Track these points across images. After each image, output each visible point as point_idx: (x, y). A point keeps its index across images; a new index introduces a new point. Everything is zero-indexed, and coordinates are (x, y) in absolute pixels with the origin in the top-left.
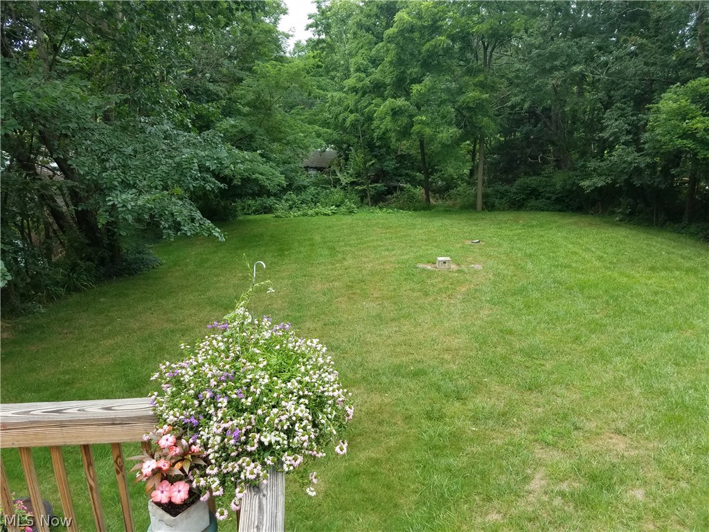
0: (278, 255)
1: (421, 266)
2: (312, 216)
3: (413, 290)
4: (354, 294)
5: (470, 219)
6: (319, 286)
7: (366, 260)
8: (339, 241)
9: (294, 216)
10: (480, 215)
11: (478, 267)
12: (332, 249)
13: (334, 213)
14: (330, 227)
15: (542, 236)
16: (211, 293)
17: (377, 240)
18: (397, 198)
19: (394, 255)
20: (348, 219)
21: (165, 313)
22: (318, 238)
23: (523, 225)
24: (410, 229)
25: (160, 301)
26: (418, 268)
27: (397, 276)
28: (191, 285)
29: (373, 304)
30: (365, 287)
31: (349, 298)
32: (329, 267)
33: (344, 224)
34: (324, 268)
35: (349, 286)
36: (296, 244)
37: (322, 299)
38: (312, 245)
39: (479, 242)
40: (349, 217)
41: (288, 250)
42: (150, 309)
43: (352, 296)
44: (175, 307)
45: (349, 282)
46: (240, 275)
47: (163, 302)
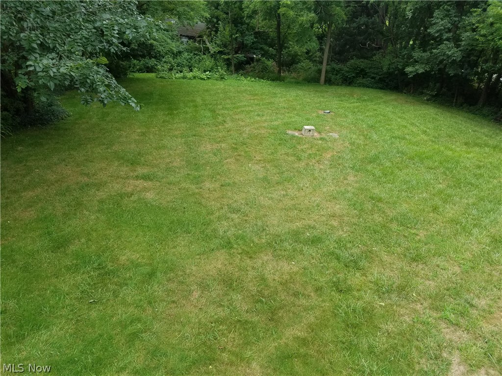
0: (168, 114)
1: (290, 132)
2: (190, 79)
3: (287, 154)
4: (239, 155)
5: (317, 91)
6: (209, 147)
7: (243, 124)
8: (217, 104)
9: (176, 78)
10: (324, 88)
11: (335, 135)
12: (213, 111)
13: (208, 78)
14: (207, 91)
15: (375, 110)
16: (116, 148)
17: (248, 106)
18: (254, 68)
19: (265, 121)
20: (221, 85)
21: (78, 165)
22: (199, 100)
23: (358, 99)
24: (272, 97)
25: (72, 152)
26: (287, 134)
27: (273, 141)
28: (97, 138)
29: (257, 167)
30: (247, 150)
31: (237, 160)
32: (214, 129)
33: (218, 89)
34: (209, 129)
35: (234, 148)
36: (182, 105)
37: (214, 159)
38: (196, 106)
39: (329, 112)
40: (221, 82)
41: (176, 109)
42: (64, 160)
43: (238, 157)
44: (86, 160)
45: (233, 143)
46: (139, 131)
47: (75, 153)
